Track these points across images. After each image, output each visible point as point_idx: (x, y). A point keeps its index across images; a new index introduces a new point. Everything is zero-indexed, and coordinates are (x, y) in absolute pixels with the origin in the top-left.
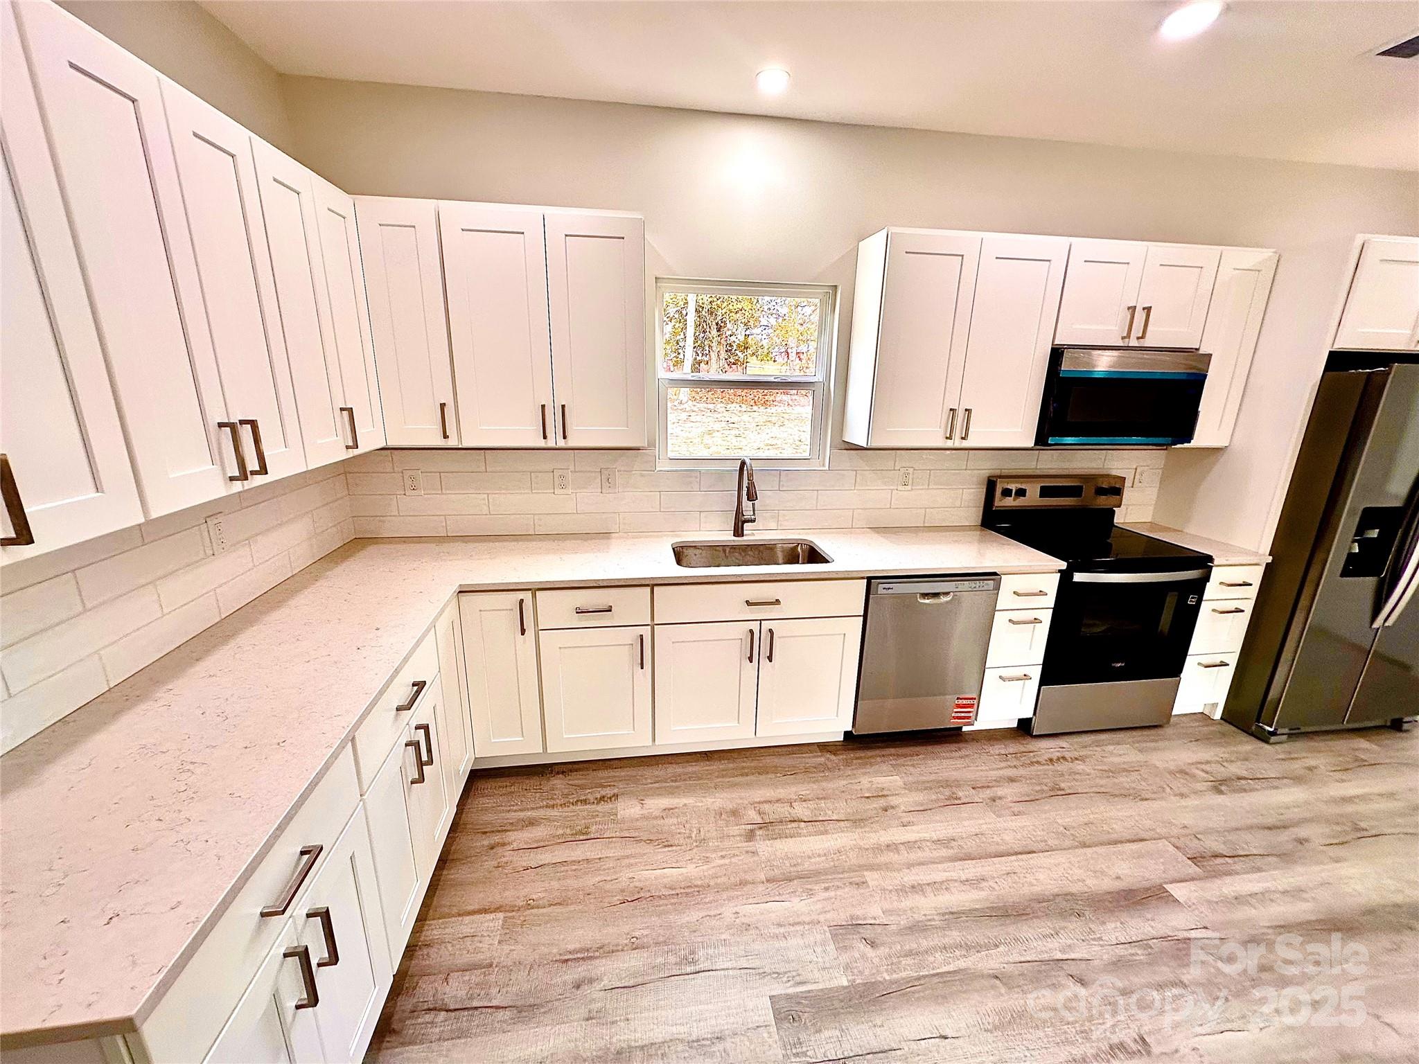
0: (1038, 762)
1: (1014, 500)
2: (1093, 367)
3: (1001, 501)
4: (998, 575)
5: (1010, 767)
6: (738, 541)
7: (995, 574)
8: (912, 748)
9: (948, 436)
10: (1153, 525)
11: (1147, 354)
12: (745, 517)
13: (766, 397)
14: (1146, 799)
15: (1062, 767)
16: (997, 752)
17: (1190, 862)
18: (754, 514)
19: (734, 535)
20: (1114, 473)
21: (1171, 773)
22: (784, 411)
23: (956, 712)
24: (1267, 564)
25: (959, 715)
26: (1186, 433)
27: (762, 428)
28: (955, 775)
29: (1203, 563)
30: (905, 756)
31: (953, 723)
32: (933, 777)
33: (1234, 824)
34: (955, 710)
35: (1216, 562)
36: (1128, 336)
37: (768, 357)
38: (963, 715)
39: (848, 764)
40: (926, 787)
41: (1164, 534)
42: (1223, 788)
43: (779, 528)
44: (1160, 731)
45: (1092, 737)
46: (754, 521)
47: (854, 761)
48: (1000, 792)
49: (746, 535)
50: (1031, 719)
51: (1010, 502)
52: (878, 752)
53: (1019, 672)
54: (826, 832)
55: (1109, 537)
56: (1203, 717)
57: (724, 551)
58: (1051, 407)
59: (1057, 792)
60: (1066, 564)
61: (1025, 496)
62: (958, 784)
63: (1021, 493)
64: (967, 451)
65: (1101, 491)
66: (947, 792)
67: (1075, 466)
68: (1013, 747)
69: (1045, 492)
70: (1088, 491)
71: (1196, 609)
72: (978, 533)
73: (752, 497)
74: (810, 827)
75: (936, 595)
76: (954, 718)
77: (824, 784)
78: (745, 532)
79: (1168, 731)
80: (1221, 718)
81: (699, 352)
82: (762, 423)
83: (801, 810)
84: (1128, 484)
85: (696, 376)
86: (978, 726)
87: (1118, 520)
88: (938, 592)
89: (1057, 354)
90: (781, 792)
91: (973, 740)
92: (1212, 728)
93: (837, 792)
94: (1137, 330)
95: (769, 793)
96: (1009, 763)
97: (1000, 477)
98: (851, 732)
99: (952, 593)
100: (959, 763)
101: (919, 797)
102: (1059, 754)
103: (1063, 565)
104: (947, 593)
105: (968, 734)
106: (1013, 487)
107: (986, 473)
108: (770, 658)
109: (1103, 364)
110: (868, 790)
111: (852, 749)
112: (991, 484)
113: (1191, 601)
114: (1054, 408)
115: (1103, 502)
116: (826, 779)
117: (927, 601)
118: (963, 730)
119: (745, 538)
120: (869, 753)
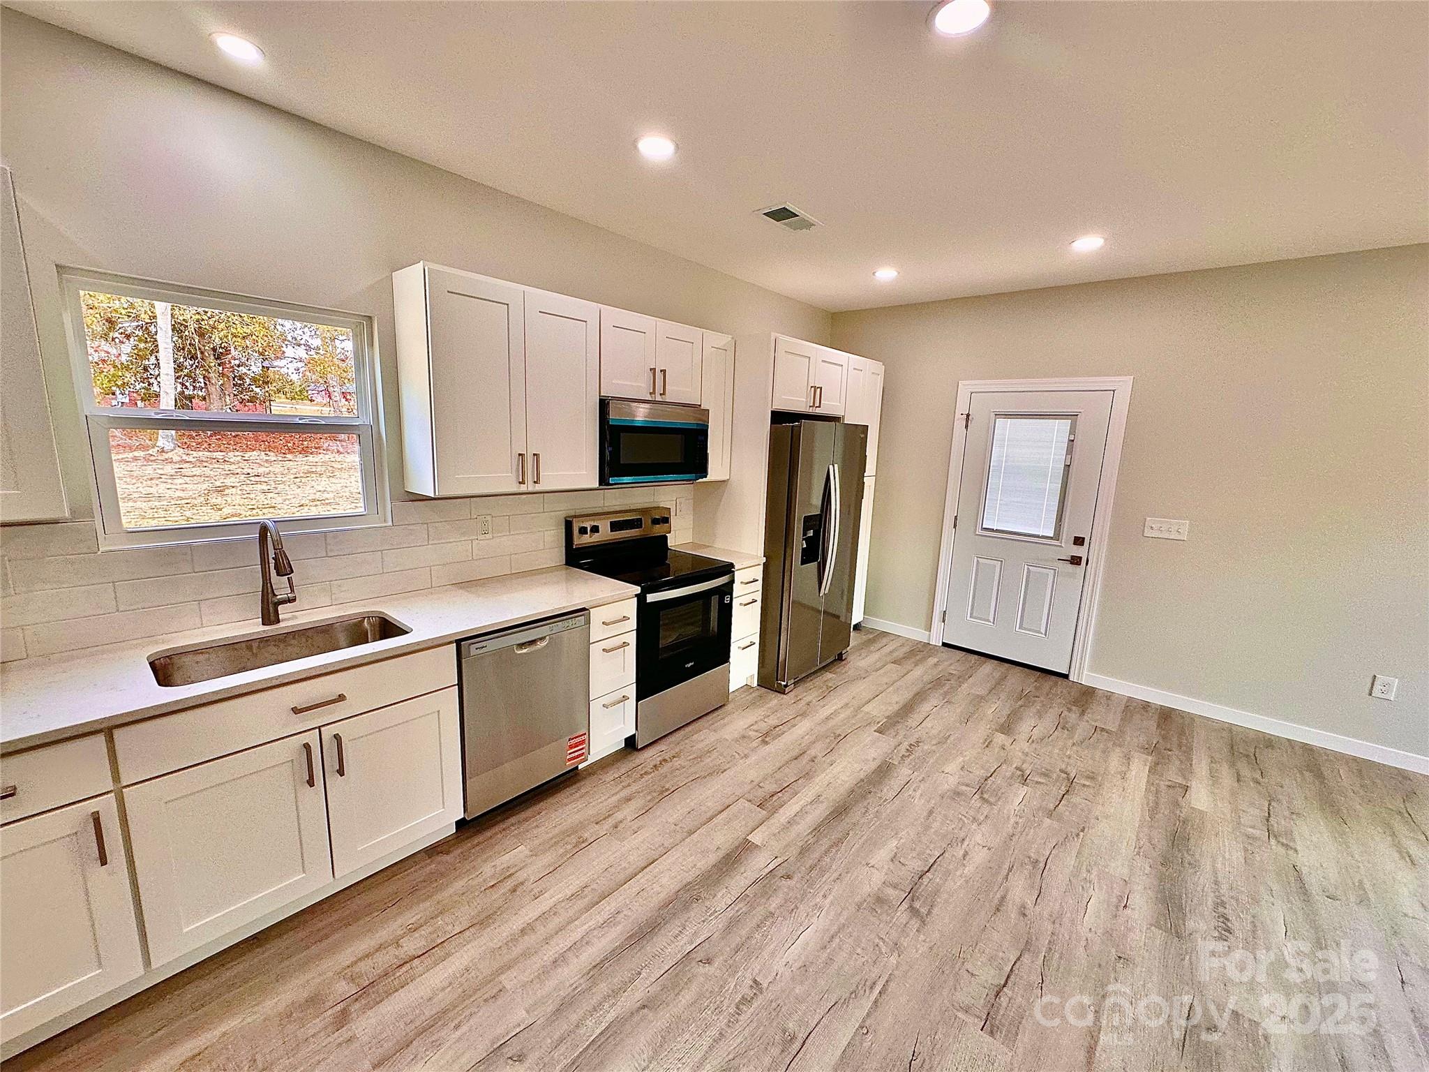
0: (646, 773)
1: (591, 537)
2: (634, 417)
3: (579, 538)
4: (587, 610)
5: (624, 787)
6: (272, 630)
7: (584, 609)
8: (531, 810)
9: (521, 480)
10: (694, 545)
11: (669, 408)
12: (278, 597)
13: (305, 443)
14: (725, 770)
15: (664, 769)
16: (612, 778)
17: (759, 809)
18: (292, 590)
19: (263, 624)
20: (662, 505)
21: (737, 740)
22: (333, 460)
23: (570, 754)
24: (764, 563)
25: (573, 755)
26: (702, 469)
27: (303, 480)
28: (577, 818)
29: (728, 569)
30: (526, 820)
31: (569, 765)
32: (557, 831)
33: (778, 765)
34: (569, 752)
35: (736, 568)
36: (653, 393)
37: (301, 395)
38: (576, 754)
39: (464, 857)
40: (555, 843)
41: (700, 551)
42: (767, 739)
43: (334, 603)
44: (723, 710)
45: (682, 732)
46: (294, 600)
47: (473, 851)
48: (619, 816)
49: (283, 620)
50: (634, 735)
51: (587, 539)
52: (496, 829)
53: (618, 695)
54: (448, 955)
55: (666, 558)
56: (747, 687)
57: (250, 648)
58: (607, 451)
59: (665, 793)
60: (639, 588)
61: (598, 532)
62: (582, 826)
63: (595, 529)
64: (542, 495)
65: (656, 522)
66: (574, 839)
67: (634, 501)
68: (624, 767)
69: (615, 526)
70: (647, 522)
71: (730, 606)
72: (564, 572)
73: (284, 569)
74: (427, 961)
75: (533, 642)
76: (570, 760)
77: (438, 897)
78: (281, 617)
79: (729, 707)
80: (758, 685)
81: (188, 384)
82: (302, 475)
83: (411, 945)
84: (673, 514)
85: (185, 415)
86: (591, 759)
87: (670, 543)
88: (533, 639)
89: (604, 404)
90: (383, 934)
91: (590, 774)
92: (754, 695)
93: (456, 898)
94: (659, 389)
95: (365, 944)
96: (623, 784)
97: (575, 517)
98: (464, 819)
99: (548, 637)
100: (580, 805)
101: (548, 858)
102: (660, 758)
103: (637, 590)
104: (542, 639)
105: (584, 771)
106: (588, 525)
107: (562, 515)
108: (341, 772)
109: (641, 415)
110: (492, 877)
111: (468, 838)
112: (568, 525)
113: (727, 600)
114: (610, 452)
115: (658, 530)
116: (440, 889)
117: (525, 651)
118: (579, 768)
119: (282, 625)
120: (488, 834)
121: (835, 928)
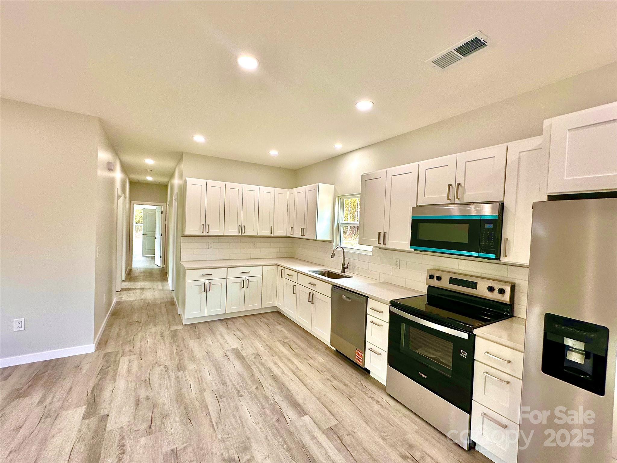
0: (366, 394)
4: (368, 298)
9: (379, 242)
16: (363, 384)
19: (341, 272)
23: (357, 356)
28: (337, 372)
38: (359, 359)
40: (323, 366)
46: (347, 268)
62: (331, 373)
66: (324, 370)
88: (347, 296)
119: (345, 274)
121: (245, 424)
